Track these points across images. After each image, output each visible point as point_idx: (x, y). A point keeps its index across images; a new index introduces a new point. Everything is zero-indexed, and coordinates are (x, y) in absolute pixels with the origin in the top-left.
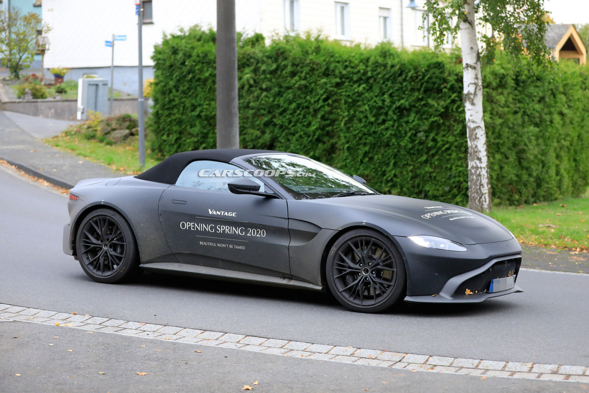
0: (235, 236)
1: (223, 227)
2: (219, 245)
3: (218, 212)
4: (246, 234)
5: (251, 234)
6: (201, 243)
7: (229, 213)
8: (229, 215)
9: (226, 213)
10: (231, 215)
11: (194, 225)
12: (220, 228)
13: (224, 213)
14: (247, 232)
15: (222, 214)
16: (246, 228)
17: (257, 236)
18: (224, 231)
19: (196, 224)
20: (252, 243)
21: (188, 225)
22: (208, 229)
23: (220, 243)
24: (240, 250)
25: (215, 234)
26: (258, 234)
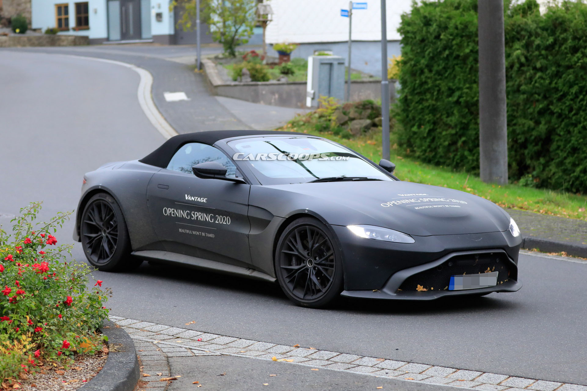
0: (206, 223)
1: (196, 214)
2: (194, 233)
3: (192, 197)
4: (215, 221)
5: (218, 221)
6: (180, 230)
7: (202, 199)
8: (201, 201)
9: (199, 198)
10: (203, 201)
11: (173, 211)
12: (194, 214)
13: (197, 199)
14: (216, 219)
15: (196, 200)
16: (215, 215)
17: (224, 223)
18: (197, 217)
19: (175, 211)
20: (219, 230)
21: (169, 211)
22: (185, 215)
23: (195, 231)
24: (210, 238)
25: (190, 221)
26: (224, 221)
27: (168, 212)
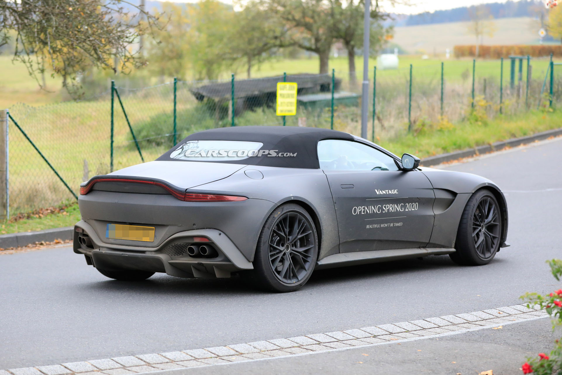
0: (397, 213)
1: (388, 206)
2: (382, 226)
3: (383, 191)
4: (405, 209)
5: (408, 209)
6: (368, 227)
7: (392, 191)
8: (393, 193)
9: (390, 191)
10: (394, 193)
11: (364, 208)
12: (385, 207)
13: (388, 192)
14: (405, 207)
15: (387, 193)
16: (405, 204)
17: (413, 210)
18: (389, 210)
19: (366, 208)
20: (409, 218)
21: (360, 209)
22: (376, 210)
23: (383, 223)
24: (398, 227)
25: (382, 215)
26: (413, 208)
27: (358, 211)
